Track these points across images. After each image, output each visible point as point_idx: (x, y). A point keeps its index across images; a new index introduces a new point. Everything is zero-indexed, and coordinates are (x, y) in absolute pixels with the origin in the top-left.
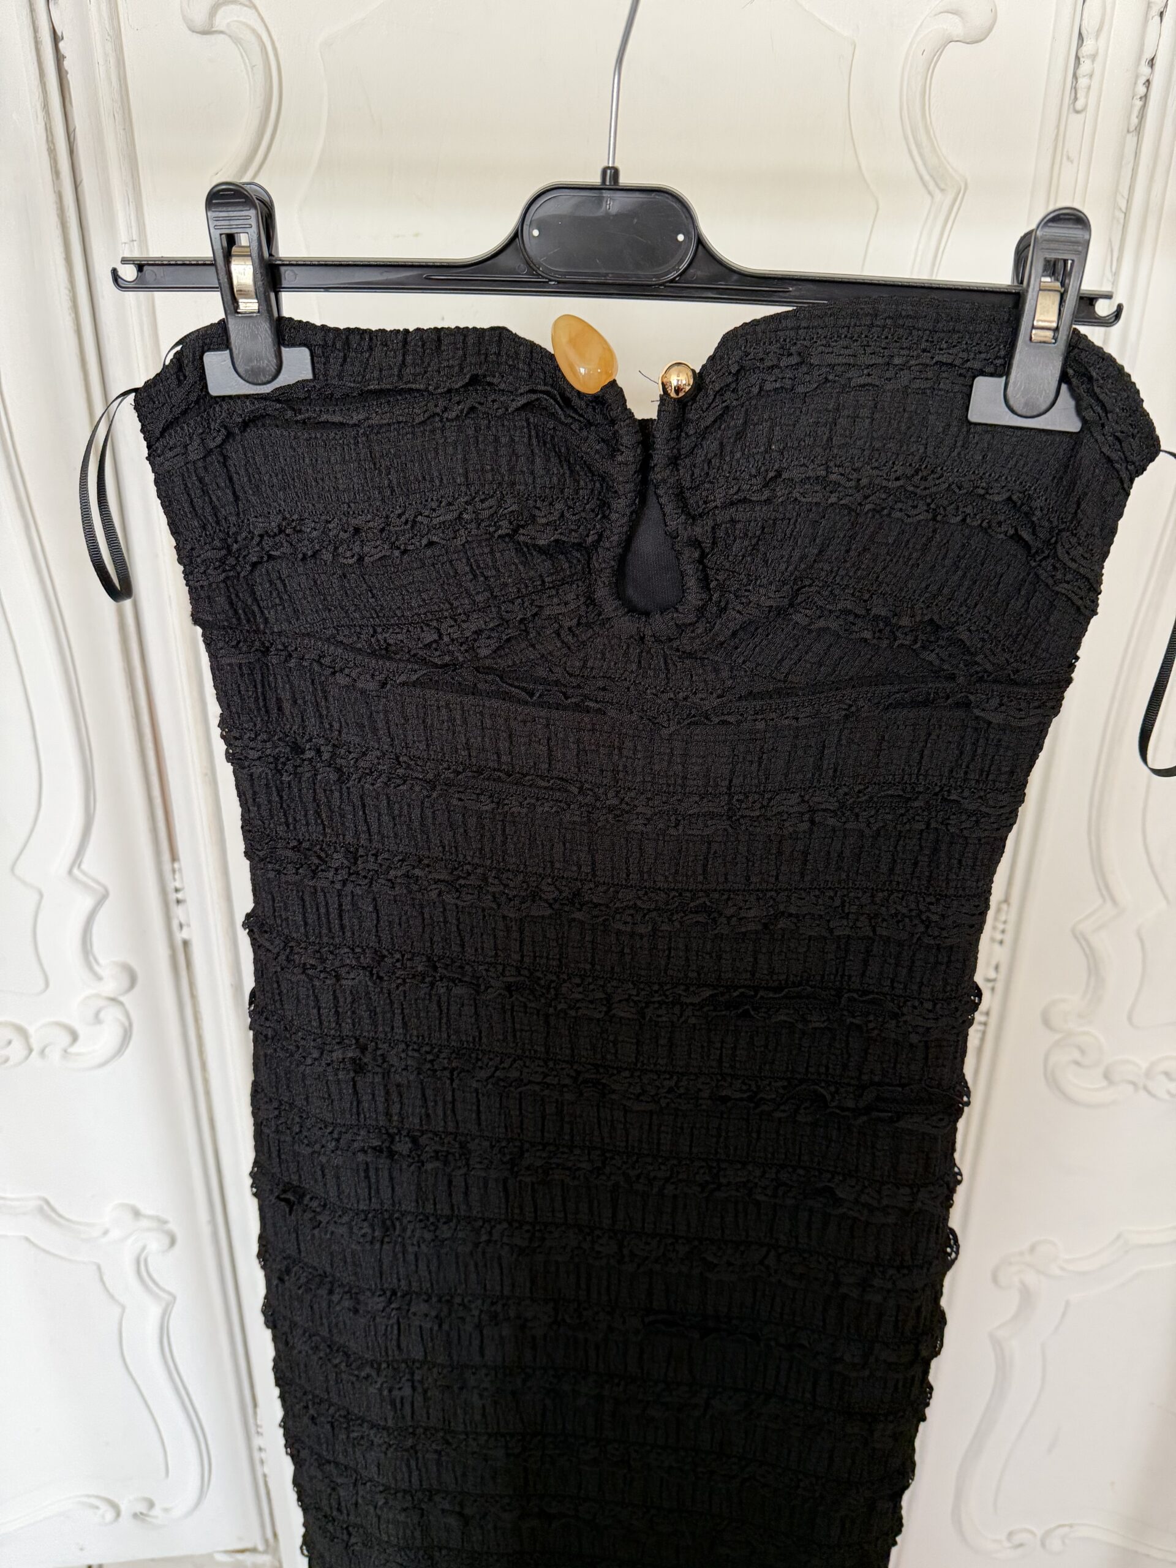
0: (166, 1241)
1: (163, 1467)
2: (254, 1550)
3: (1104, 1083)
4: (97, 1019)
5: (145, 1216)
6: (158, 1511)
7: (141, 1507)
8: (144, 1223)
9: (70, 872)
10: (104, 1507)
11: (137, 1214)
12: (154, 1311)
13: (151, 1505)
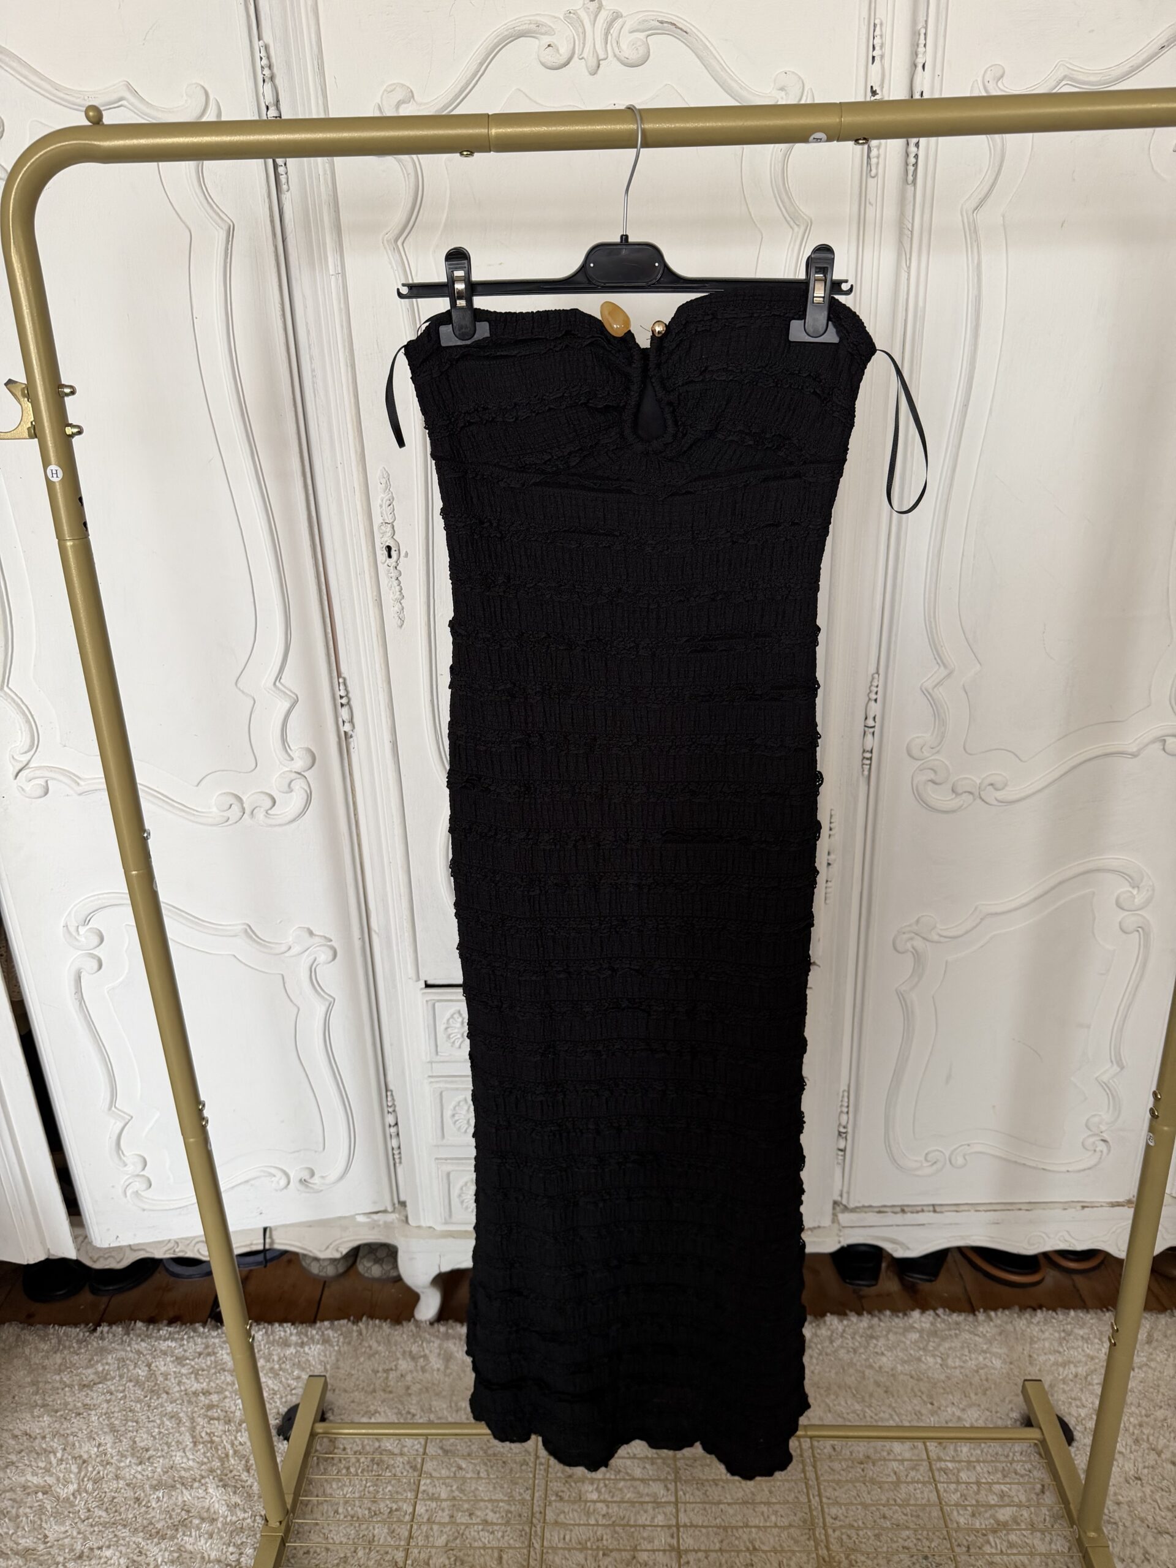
0: (330, 953)
1: (321, 1139)
2: (385, 1211)
3: (954, 796)
4: (290, 789)
5: (316, 935)
6: (316, 1180)
7: (305, 1175)
8: (316, 940)
9: (275, 684)
10: (279, 1174)
11: (311, 933)
12: (320, 1009)
13: (312, 1174)
